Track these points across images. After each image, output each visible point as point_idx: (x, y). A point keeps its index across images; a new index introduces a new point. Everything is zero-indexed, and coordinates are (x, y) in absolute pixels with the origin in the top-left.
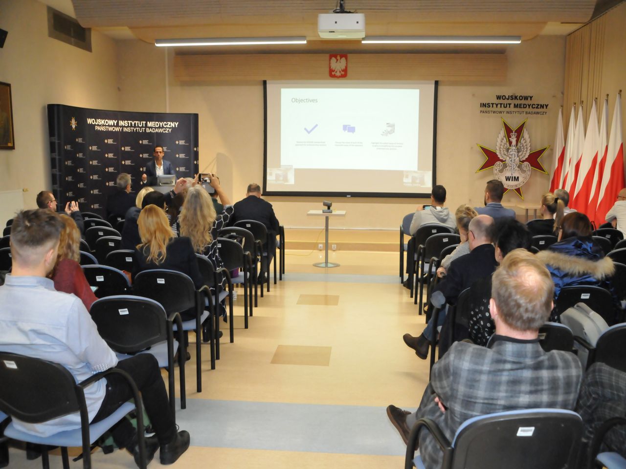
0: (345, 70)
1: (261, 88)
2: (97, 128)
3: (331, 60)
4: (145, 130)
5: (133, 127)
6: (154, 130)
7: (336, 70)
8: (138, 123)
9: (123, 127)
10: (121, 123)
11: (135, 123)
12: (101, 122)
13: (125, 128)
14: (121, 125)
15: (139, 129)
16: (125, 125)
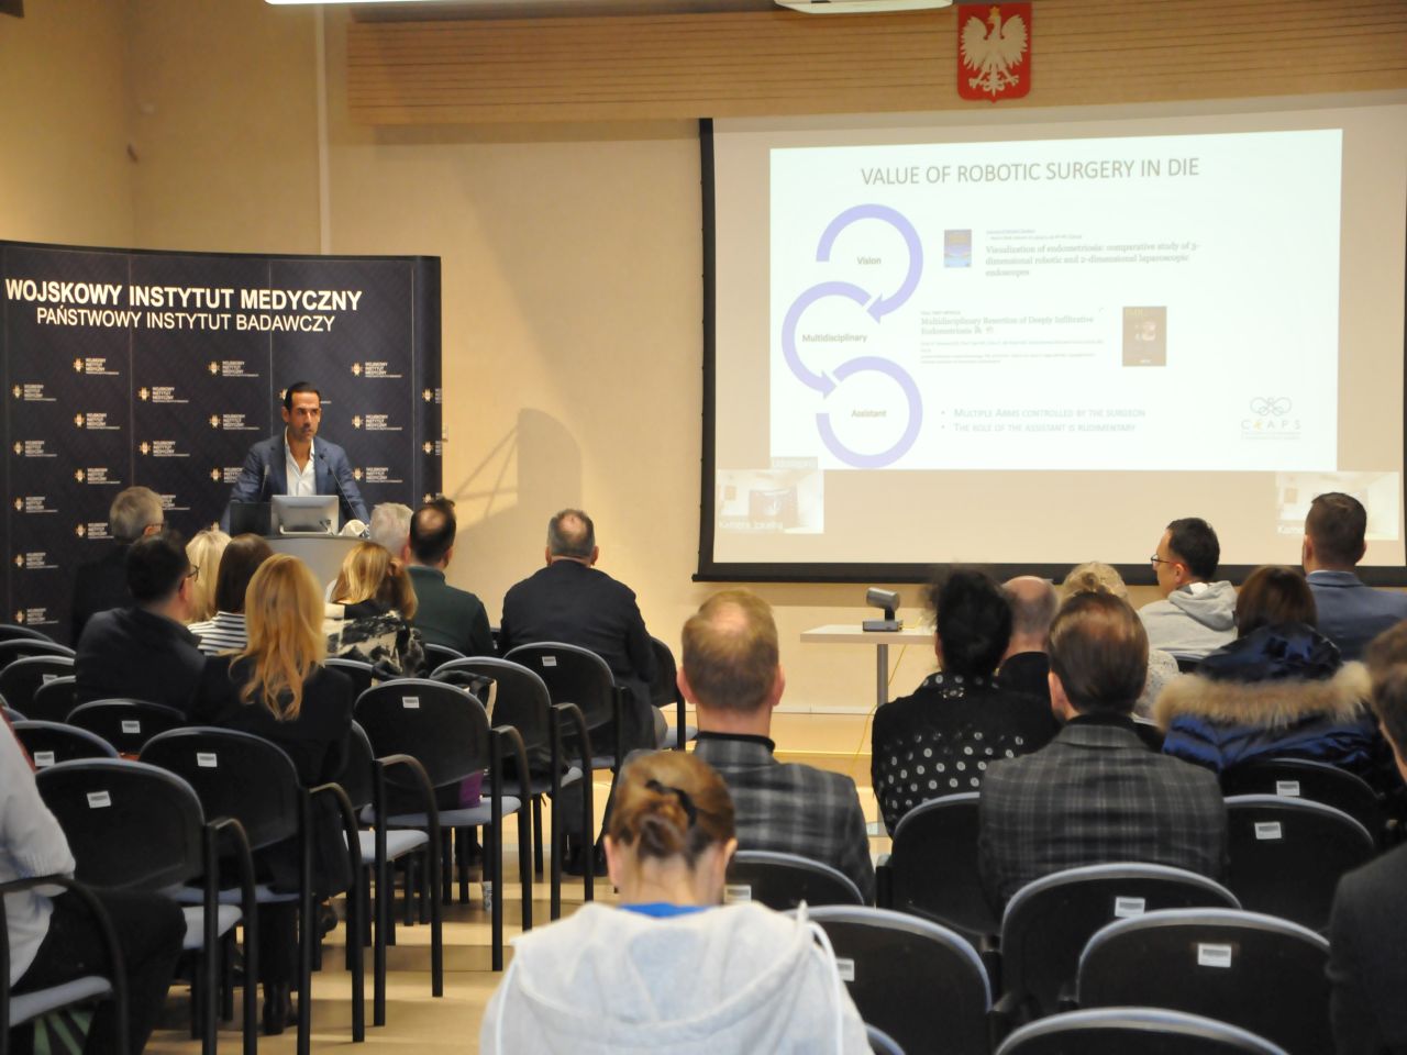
0: (1023, 69)
1: (693, 146)
2: (43, 315)
3: (966, 29)
4: (232, 322)
5: (182, 310)
6: (266, 324)
7: (985, 69)
8: (203, 296)
9: (143, 309)
10: (138, 295)
11: (193, 296)
12: (60, 290)
13: (153, 314)
14: (138, 304)
15: (206, 319)
16: (153, 302)
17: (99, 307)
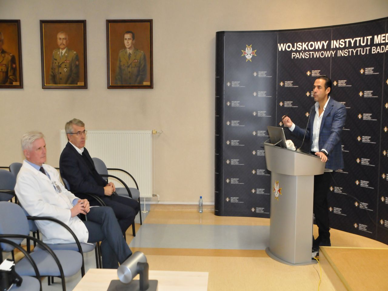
2: (294, 56)
4: (370, 50)
5: (351, 48)
6: (383, 49)
8: (360, 40)
9: (336, 49)
10: (335, 44)
11: (356, 41)
12: (302, 46)
13: (340, 51)
14: (334, 47)
15: (360, 50)
16: (340, 46)
17: (319, 50)
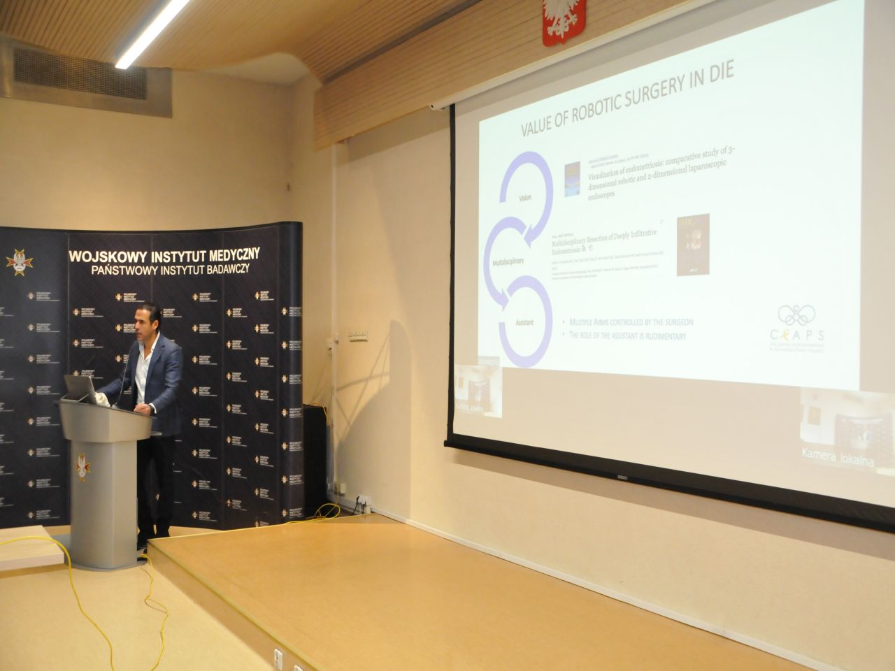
0: (580, 8)
2: (96, 269)
4: (205, 269)
5: (181, 264)
6: (221, 269)
7: (557, 16)
8: (191, 255)
9: (159, 264)
10: (156, 257)
11: (186, 255)
12: (107, 256)
13: (165, 267)
14: (156, 261)
15: (192, 268)
16: (164, 260)
17: (133, 264)
